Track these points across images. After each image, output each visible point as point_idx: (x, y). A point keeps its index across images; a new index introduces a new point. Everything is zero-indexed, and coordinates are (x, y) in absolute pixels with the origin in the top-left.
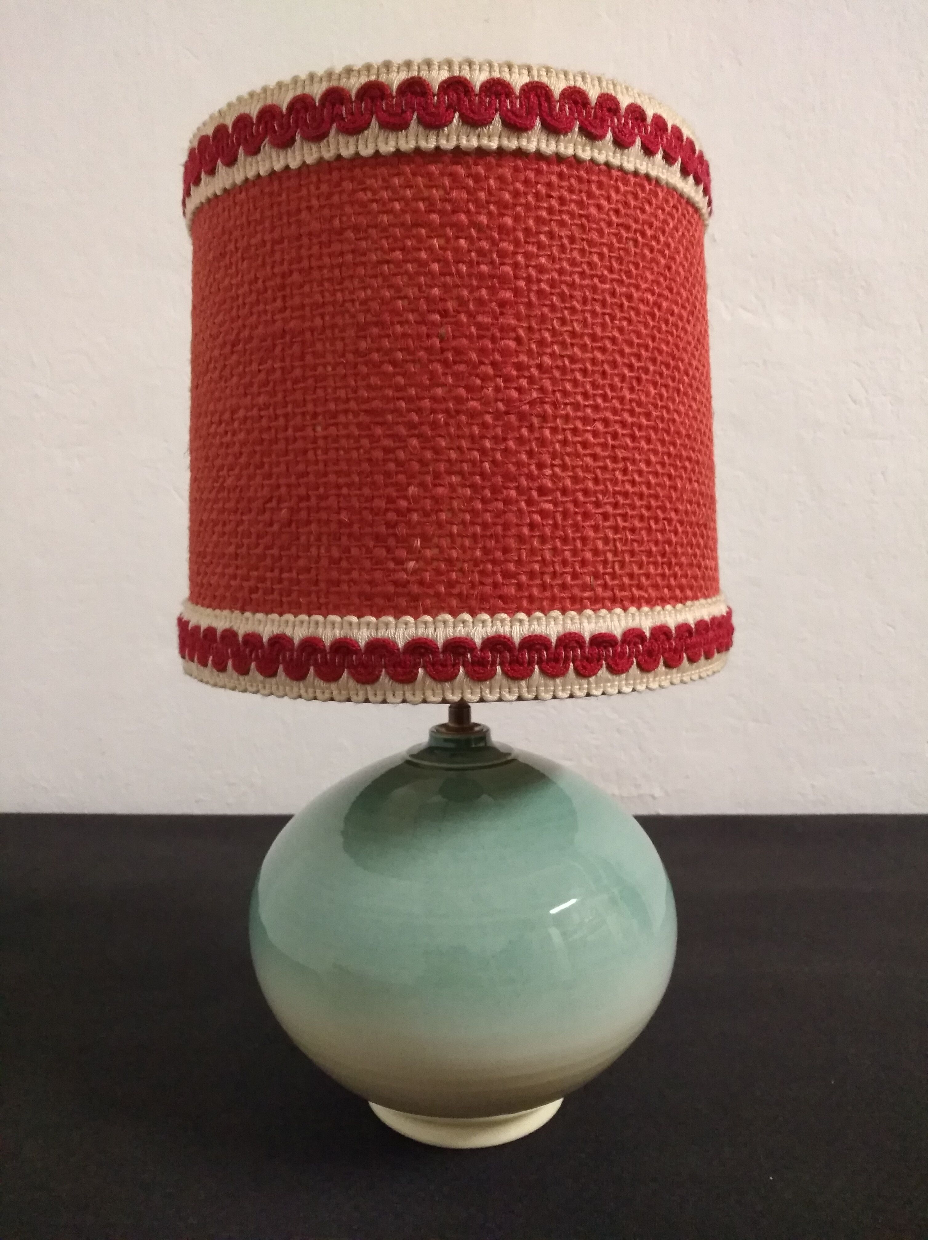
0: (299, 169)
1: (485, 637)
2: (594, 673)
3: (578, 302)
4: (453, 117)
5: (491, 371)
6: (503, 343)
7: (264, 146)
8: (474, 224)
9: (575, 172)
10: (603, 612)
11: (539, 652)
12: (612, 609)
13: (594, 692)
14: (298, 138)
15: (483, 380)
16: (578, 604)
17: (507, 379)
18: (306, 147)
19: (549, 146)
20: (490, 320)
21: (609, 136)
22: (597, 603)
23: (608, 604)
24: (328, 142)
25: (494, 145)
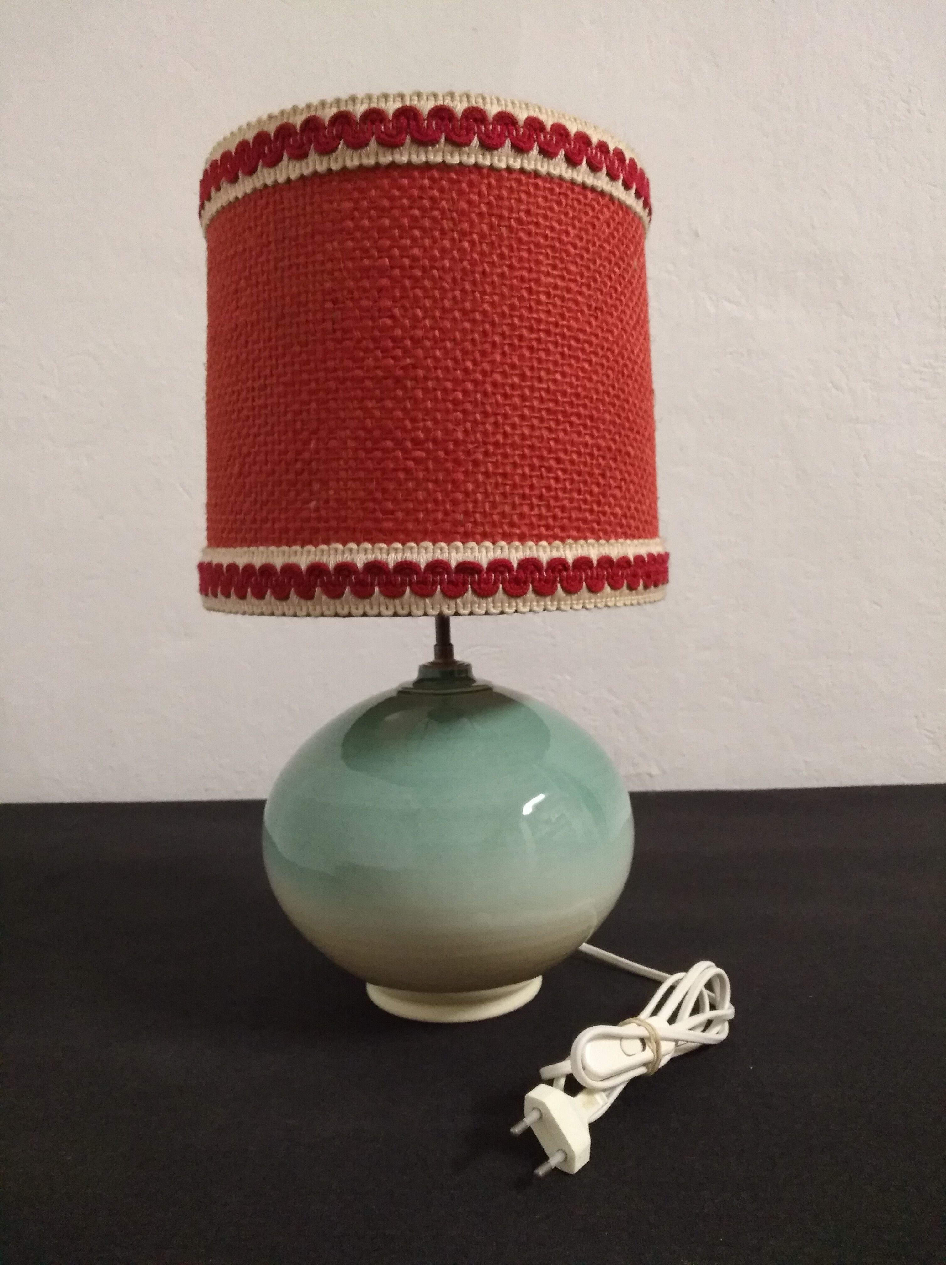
0: (244, 198)
1: (366, 562)
2: (461, 595)
3: (447, 283)
4: (339, 144)
5: (371, 345)
6: (381, 321)
7: (223, 184)
8: (358, 228)
9: (446, 175)
10: (472, 544)
11: (502, 573)
12: (481, 542)
13: (462, 611)
14: (240, 175)
15: (365, 352)
16: (449, 538)
17: (385, 350)
18: (246, 182)
19: (419, 157)
20: (371, 303)
21: (475, 141)
22: (466, 537)
23: (478, 537)
24: (257, 175)
25: (372, 161)
